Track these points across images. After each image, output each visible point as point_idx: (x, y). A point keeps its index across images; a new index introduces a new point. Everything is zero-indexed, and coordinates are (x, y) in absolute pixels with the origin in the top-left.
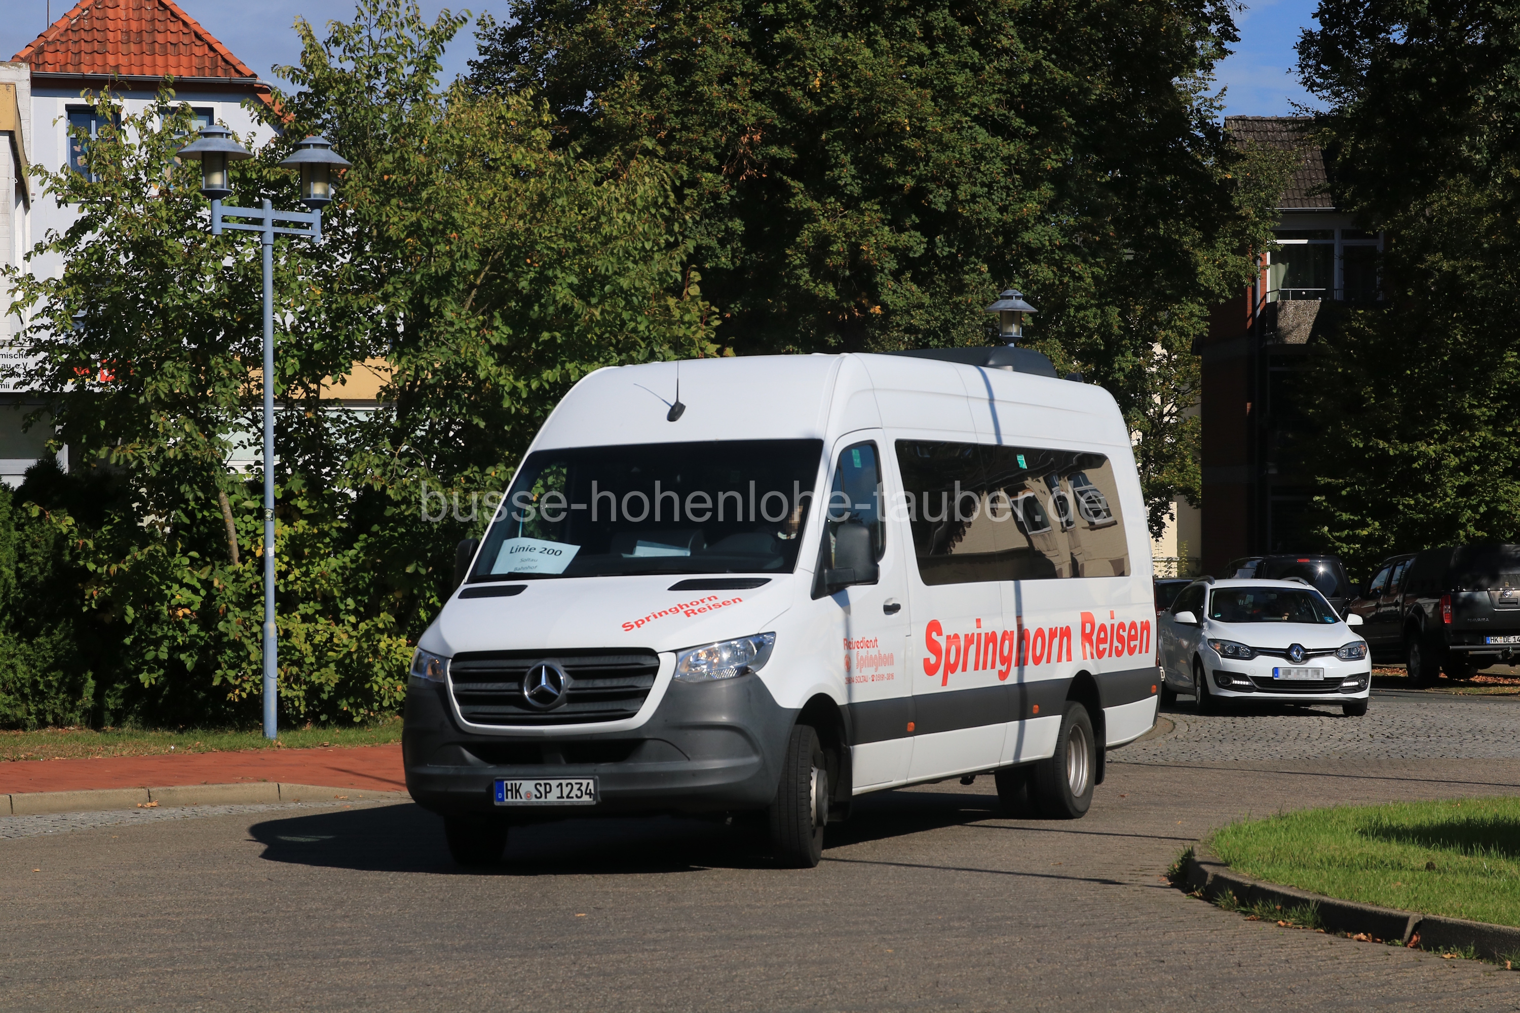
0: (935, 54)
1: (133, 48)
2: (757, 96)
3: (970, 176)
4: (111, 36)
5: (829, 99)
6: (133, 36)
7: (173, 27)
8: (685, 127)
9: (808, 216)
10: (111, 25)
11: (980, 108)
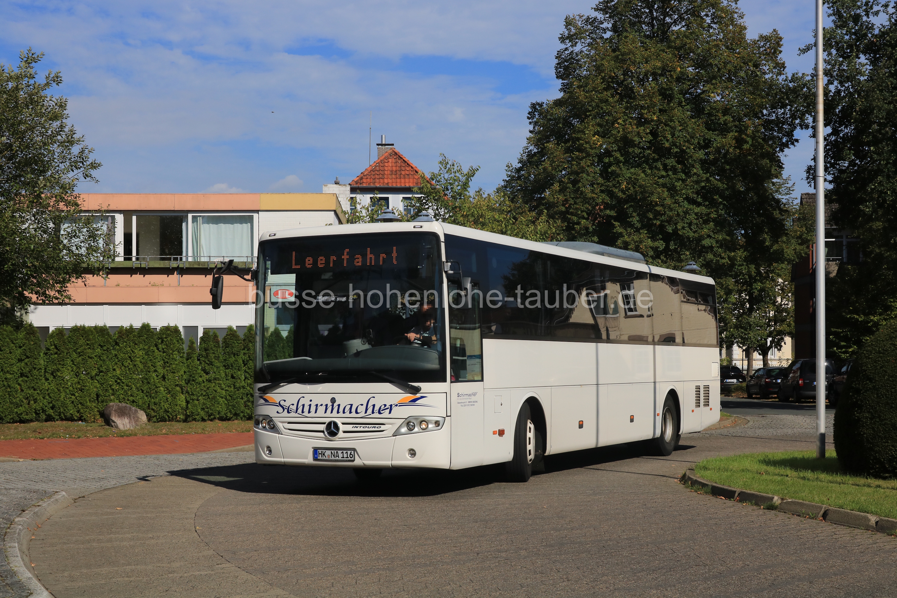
0: (668, 175)
1: (393, 176)
2: (602, 191)
3: (682, 220)
4: (386, 172)
5: (629, 192)
6: (394, 172)
7: (408, 169)
8: (575, 203)
9: (621, 235)
10: (386, 169)
11: (686, 195)
